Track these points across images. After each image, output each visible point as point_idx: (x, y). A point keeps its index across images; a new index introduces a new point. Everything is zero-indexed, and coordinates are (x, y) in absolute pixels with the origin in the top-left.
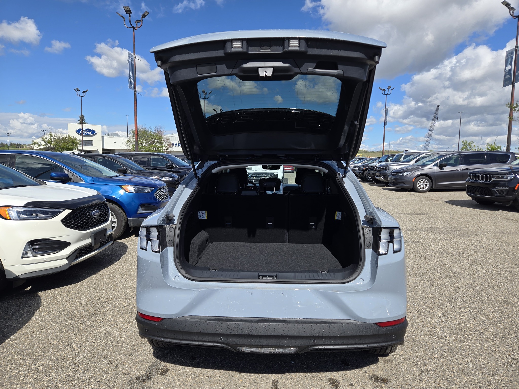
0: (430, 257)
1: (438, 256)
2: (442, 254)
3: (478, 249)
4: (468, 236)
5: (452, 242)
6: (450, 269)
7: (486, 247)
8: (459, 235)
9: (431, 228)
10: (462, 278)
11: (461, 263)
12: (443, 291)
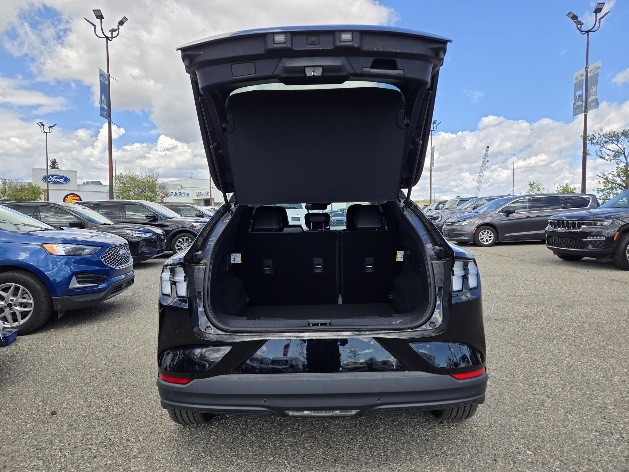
0: (533, 345)
1: (544, 344)
2: (548, 340)
3: (596, 329)
4: (572, 308)
5: (553, 319)
6: (572, 369)
7: (606, 325)
8: (558, 306)
9: (514, 296)
10: (597, 385)
11: (583, 355)
12: (580, 417)
